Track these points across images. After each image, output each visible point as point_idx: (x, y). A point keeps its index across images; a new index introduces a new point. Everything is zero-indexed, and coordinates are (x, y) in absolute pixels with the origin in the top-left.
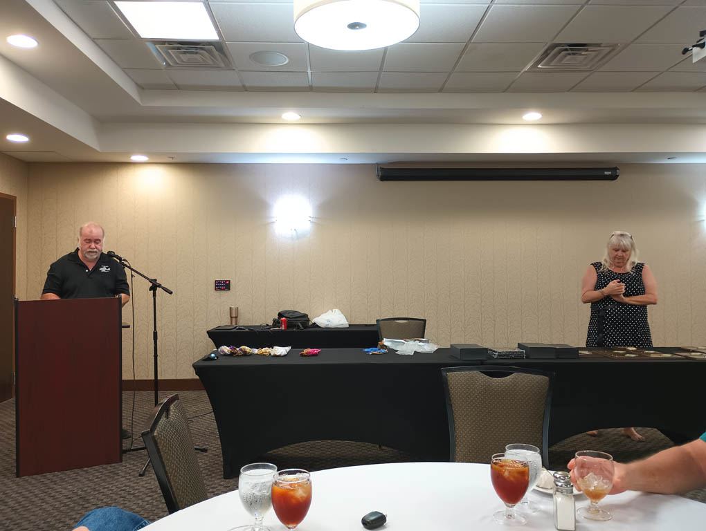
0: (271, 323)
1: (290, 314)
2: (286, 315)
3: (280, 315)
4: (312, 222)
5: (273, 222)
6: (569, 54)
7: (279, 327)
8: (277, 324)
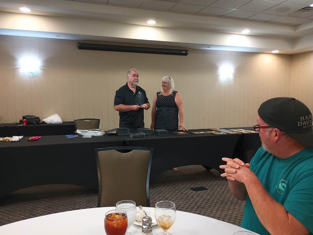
0: (18, 122)
1: (29, 117)
2: (26, 118)
3: (24, 118)
4: (42, 69)
5: (19, 68)
7: (22, 124)
8: (22, 123)
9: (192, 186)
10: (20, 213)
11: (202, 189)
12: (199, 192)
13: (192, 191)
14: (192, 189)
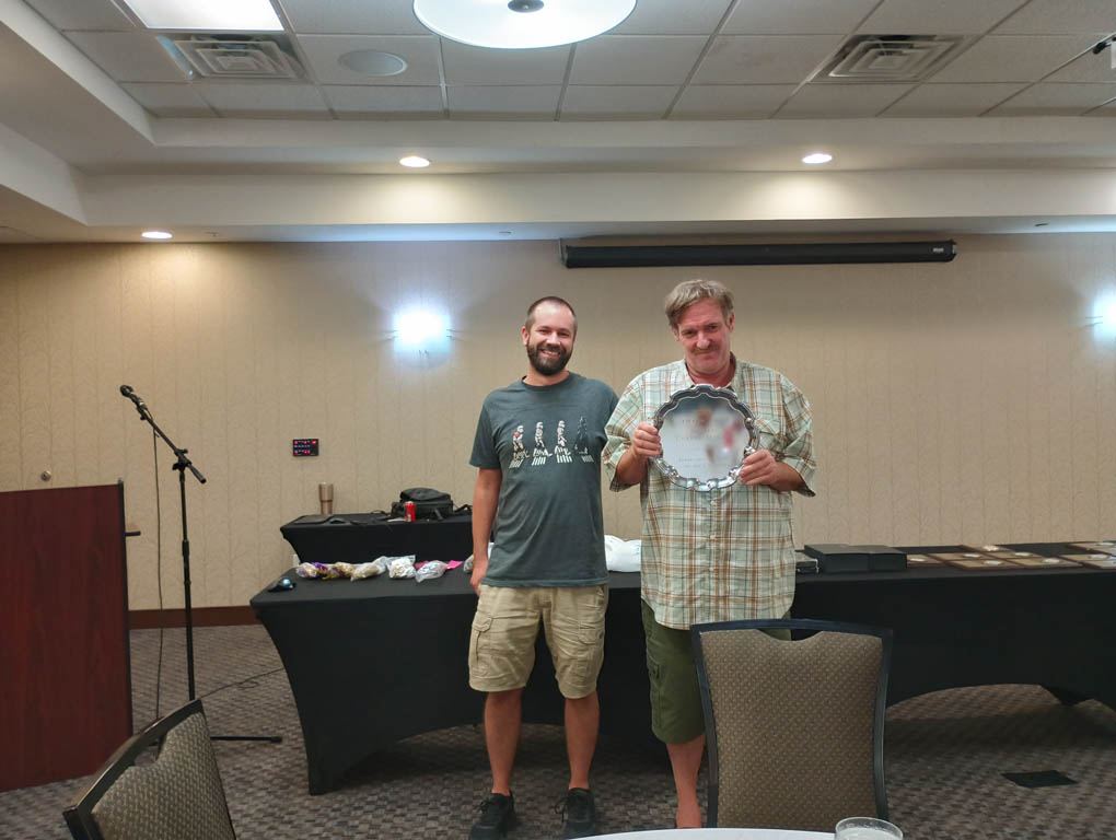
0: (388, 509)
1: (421, 495)
2: (413, 496)
3: (404, 496)
4: (454, 340)
6: (882, 54)
7: (402, 516)
8: (400, 512)
9: (1010, 765)
10: (421, 811)
11: (1055, 779)
12: (1041, 791)
13: (1010, 784)
14: (1009, 776)
